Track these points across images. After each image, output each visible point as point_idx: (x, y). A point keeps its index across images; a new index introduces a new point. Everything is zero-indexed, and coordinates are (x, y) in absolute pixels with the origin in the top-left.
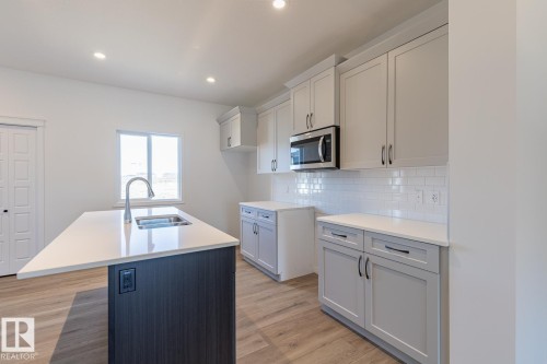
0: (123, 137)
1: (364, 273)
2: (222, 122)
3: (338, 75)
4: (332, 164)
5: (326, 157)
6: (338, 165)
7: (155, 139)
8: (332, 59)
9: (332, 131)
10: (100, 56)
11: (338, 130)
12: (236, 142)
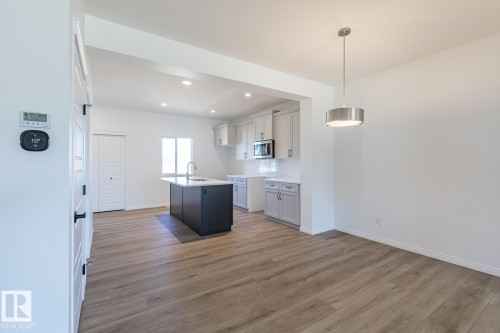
0: (164, 140)
1: (279, 199)
2: (216, 130)
3: (274, 117)
4: (271, 156)
5: (269, 153)
6: (274, 157)
7: (179, 140)
8: (270, 111)
9: (271, 142)
10: (164, 105)
11: (273, 142)
12: (225, 142)
